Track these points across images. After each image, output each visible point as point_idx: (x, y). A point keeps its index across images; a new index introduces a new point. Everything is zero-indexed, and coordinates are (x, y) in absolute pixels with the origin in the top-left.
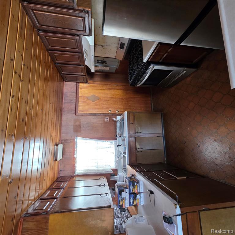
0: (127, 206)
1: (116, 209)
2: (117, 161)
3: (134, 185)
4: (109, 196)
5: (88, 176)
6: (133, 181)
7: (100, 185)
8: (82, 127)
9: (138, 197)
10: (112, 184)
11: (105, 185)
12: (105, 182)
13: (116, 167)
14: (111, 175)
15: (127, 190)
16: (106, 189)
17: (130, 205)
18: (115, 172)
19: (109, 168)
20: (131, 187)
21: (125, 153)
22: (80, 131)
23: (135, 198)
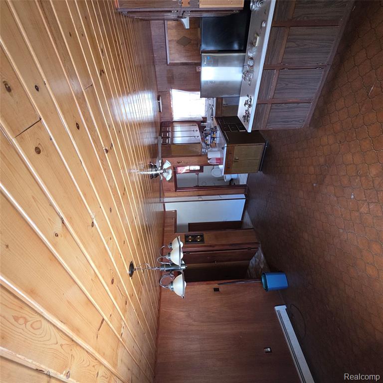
0: (209, 143)
1: (203, 144)
2: (207, 111)
3: (213, 134)
4: (200, 137)
5: (183, 122)
6: (213, 130)
7: (194, 131)
8: (174, 78)
9: (215, 139)
10: (202, 129)
11: (197, 131)
12: (197, 128)
13: (206, 115)
14: (202, 122)
15: (210, 136)
16: (198, 133)
17: (211, 142)
18: (204, 120)
19: (200, 116)
20: (212, 134)
21: (213, 105)
22: (173, 83)
23: (214, 140)
